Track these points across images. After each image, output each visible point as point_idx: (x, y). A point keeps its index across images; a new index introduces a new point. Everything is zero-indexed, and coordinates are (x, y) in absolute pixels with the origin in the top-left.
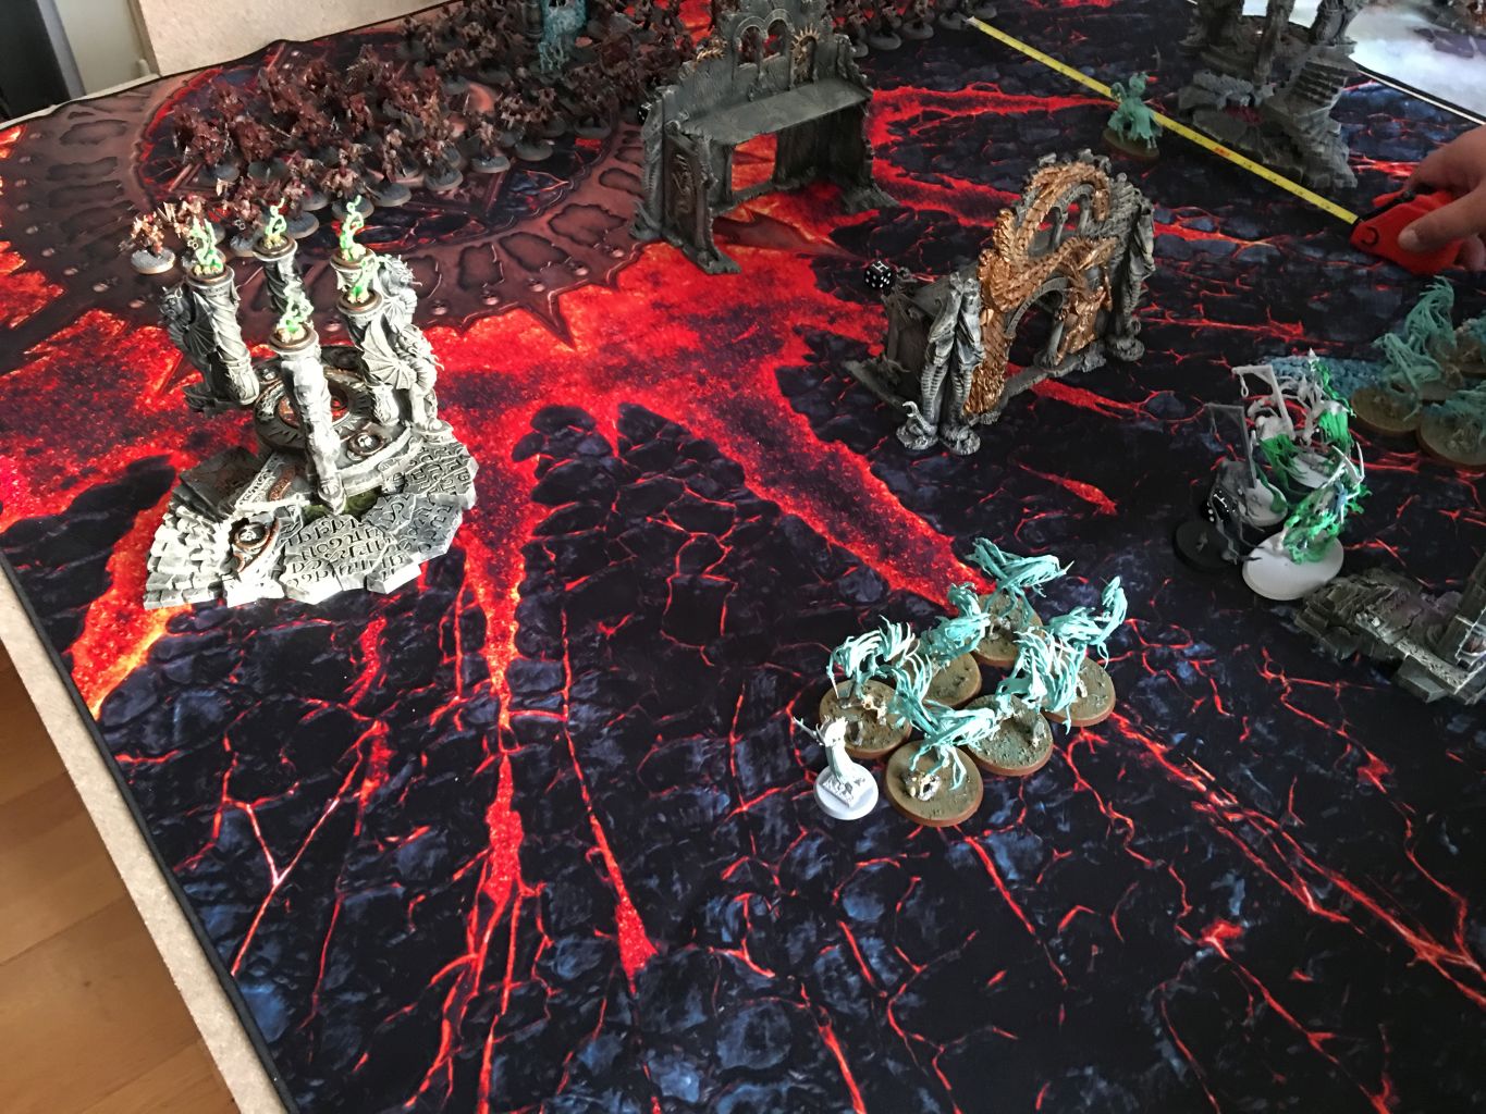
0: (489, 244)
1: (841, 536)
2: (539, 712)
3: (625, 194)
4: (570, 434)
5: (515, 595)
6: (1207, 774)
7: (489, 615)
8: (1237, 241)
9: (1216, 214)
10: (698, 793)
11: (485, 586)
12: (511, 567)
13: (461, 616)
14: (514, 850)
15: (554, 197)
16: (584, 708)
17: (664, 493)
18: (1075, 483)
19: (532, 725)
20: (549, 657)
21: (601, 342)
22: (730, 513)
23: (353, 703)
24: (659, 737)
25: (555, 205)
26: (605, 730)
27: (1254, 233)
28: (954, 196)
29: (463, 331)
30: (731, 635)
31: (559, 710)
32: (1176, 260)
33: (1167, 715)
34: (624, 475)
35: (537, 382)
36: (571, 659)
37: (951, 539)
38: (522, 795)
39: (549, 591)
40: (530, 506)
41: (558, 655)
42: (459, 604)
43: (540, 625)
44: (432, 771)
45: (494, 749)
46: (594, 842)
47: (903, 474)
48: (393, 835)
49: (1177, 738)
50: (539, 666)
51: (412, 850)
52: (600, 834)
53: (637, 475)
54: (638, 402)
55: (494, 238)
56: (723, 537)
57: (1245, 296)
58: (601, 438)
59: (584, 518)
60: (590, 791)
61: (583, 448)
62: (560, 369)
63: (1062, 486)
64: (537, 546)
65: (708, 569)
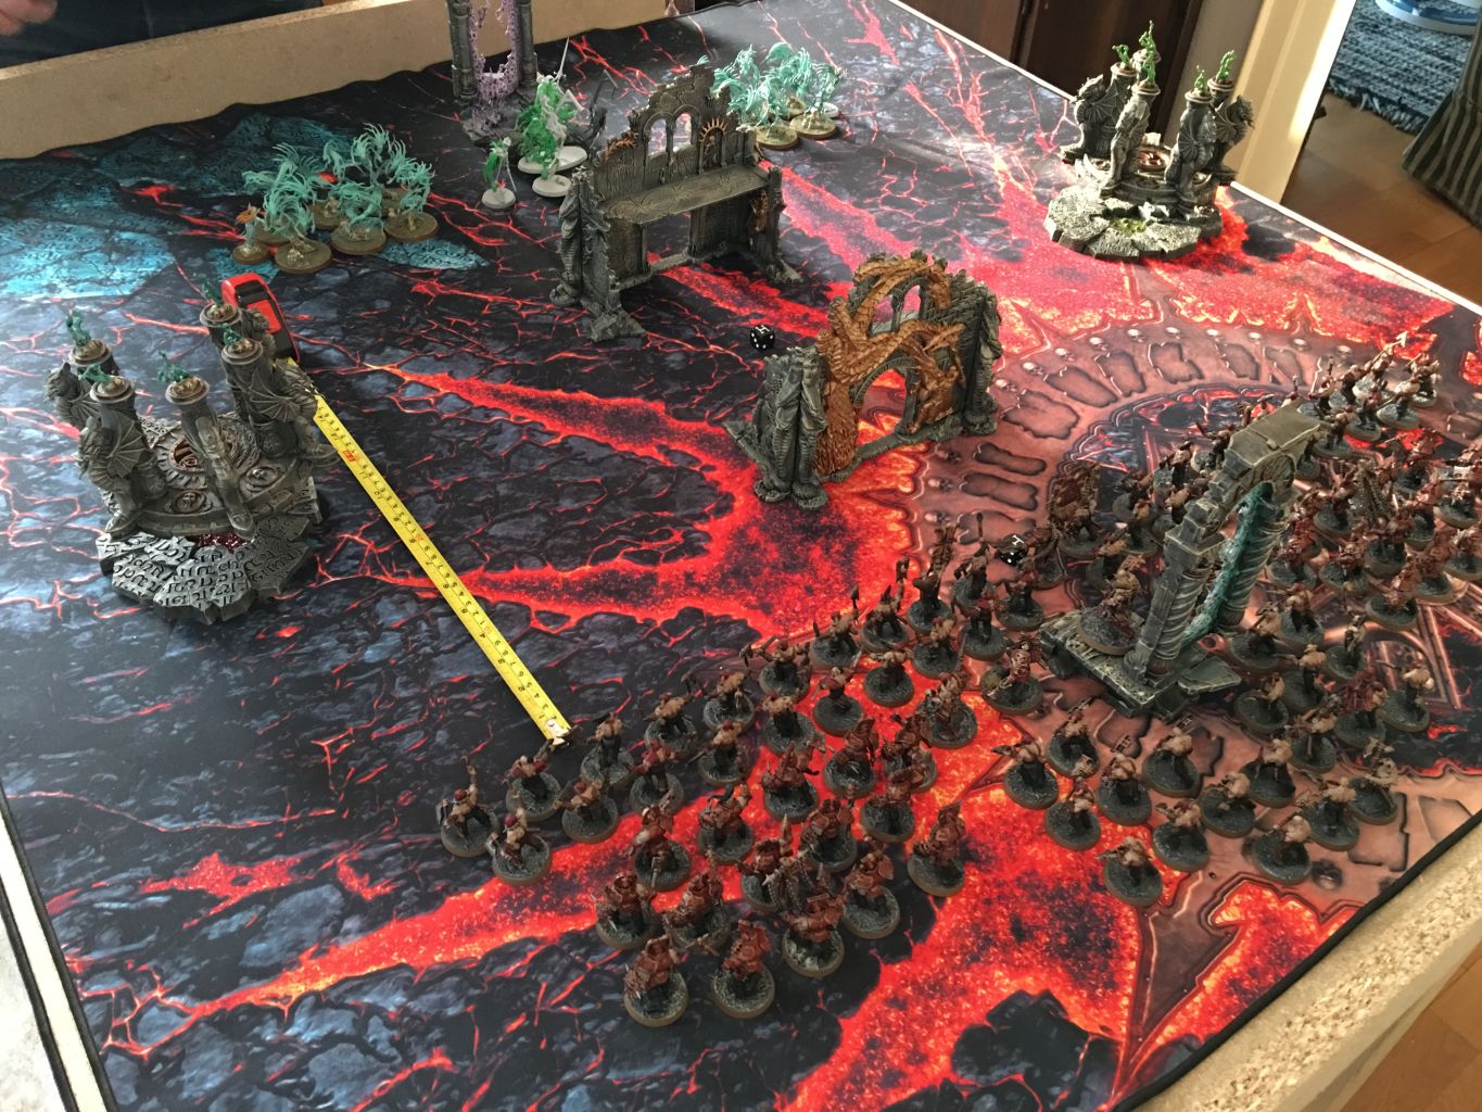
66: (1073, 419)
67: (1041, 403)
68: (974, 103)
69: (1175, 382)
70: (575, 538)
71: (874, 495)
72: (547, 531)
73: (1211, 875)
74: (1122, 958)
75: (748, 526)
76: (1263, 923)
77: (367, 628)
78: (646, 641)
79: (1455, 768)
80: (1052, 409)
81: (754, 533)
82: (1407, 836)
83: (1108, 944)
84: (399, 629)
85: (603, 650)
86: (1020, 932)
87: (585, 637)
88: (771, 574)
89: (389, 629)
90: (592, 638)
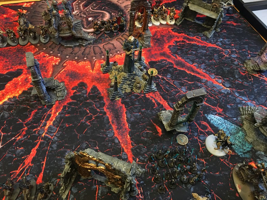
0: (91, 47)
1: (113, 123)
2: (49, 136)
3: (119, 43)
4: (82, 88)
5: (58, 114)
6: (142, 191)
7: (52, 116)
8: (224, 87)
9: (224, 79)
10: (63, 159)
11: (54, 110)
12: (60, 108)
13: (48, 114)
14: (32, 157)
15: (107, 40)
16: (56, 138)
17: (90, 104)
18: (158, 127)
19: (47, 137)
20: (56, 127)
21: (98, 72)
22: (98, 112)
23: (25, 123)
24: (63, 148)
25: (106, 42)
26: (57, 143)
27: (228, 86)
28: (176, 60)
29: (77, 63)
30: (85, 135)
31: (52, 136)
32: (209, 87)
33: (143, 177)
34: (86, 99)
35: (83, 76)
36: (59, 128)
37: (130, 130)
38: (39, 148)
39: (63, 115)
40: (69, 98)
41: (57, 127)
42: (49, 112)
43: (58, 120)
44: (29, 139)
45: (39, 139)
46: (44, 161)
47: (130, 115)
48: (18, 147)
49: (141, 182)
50: (54, 128)
51: (19, 151)
52: (45, 160)
53: (88, 99)
54: (97, 86)
55: (93, 46)
56: (94, 116)
57: (216, 100)
58: (87, 91)
59: (75, 104)
60: (48, 152)
61: (83, 92)
62: (88, 75)
63: (155, 127)
64: (66, 106)
65: (88, 121)
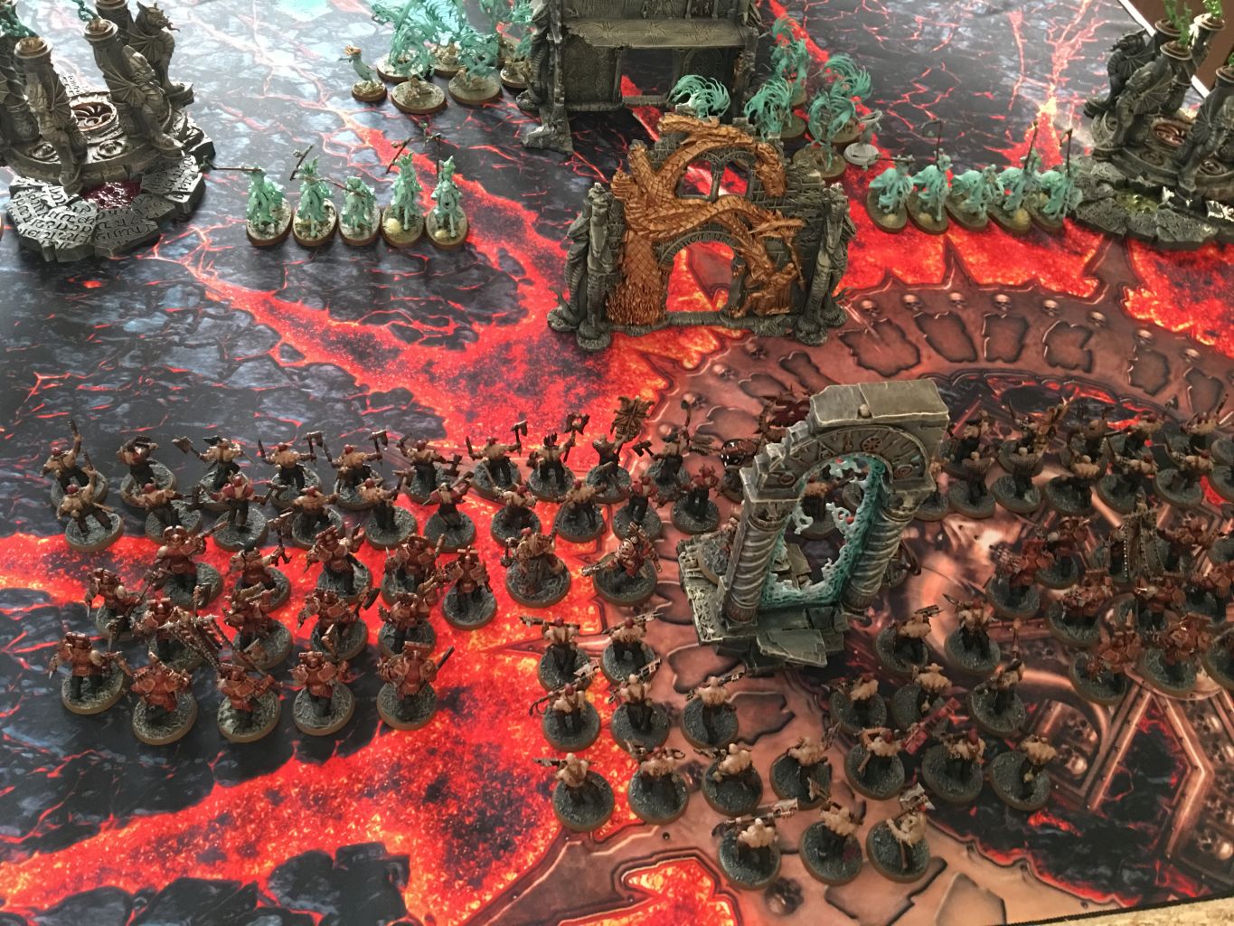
66: (911, 361)
67: (892, 335)
68: (1073, 47)
69: (1053, 365)
70: (366, 297)
71: (654, 359)
72: (349, 283)
73: (666, 835)
74: (508, 865)
75: (517, 342)
76: (677, 907)
77: (148, 305)
78: (347, 403)
79: (1031, 865)
80: (898, 345)
81: (518, 350)
82: (912, 905)
83: (506, 846)
84: (170, 315)
85: (308, 395)
86: (436, 793)
87: (302, 378)
88: (501, 389)
89: (164, 312)
90: (308, 381)
